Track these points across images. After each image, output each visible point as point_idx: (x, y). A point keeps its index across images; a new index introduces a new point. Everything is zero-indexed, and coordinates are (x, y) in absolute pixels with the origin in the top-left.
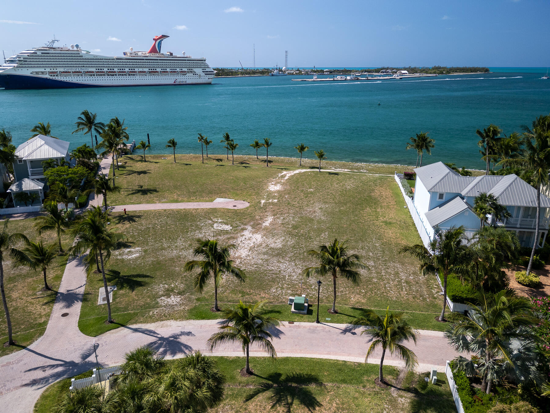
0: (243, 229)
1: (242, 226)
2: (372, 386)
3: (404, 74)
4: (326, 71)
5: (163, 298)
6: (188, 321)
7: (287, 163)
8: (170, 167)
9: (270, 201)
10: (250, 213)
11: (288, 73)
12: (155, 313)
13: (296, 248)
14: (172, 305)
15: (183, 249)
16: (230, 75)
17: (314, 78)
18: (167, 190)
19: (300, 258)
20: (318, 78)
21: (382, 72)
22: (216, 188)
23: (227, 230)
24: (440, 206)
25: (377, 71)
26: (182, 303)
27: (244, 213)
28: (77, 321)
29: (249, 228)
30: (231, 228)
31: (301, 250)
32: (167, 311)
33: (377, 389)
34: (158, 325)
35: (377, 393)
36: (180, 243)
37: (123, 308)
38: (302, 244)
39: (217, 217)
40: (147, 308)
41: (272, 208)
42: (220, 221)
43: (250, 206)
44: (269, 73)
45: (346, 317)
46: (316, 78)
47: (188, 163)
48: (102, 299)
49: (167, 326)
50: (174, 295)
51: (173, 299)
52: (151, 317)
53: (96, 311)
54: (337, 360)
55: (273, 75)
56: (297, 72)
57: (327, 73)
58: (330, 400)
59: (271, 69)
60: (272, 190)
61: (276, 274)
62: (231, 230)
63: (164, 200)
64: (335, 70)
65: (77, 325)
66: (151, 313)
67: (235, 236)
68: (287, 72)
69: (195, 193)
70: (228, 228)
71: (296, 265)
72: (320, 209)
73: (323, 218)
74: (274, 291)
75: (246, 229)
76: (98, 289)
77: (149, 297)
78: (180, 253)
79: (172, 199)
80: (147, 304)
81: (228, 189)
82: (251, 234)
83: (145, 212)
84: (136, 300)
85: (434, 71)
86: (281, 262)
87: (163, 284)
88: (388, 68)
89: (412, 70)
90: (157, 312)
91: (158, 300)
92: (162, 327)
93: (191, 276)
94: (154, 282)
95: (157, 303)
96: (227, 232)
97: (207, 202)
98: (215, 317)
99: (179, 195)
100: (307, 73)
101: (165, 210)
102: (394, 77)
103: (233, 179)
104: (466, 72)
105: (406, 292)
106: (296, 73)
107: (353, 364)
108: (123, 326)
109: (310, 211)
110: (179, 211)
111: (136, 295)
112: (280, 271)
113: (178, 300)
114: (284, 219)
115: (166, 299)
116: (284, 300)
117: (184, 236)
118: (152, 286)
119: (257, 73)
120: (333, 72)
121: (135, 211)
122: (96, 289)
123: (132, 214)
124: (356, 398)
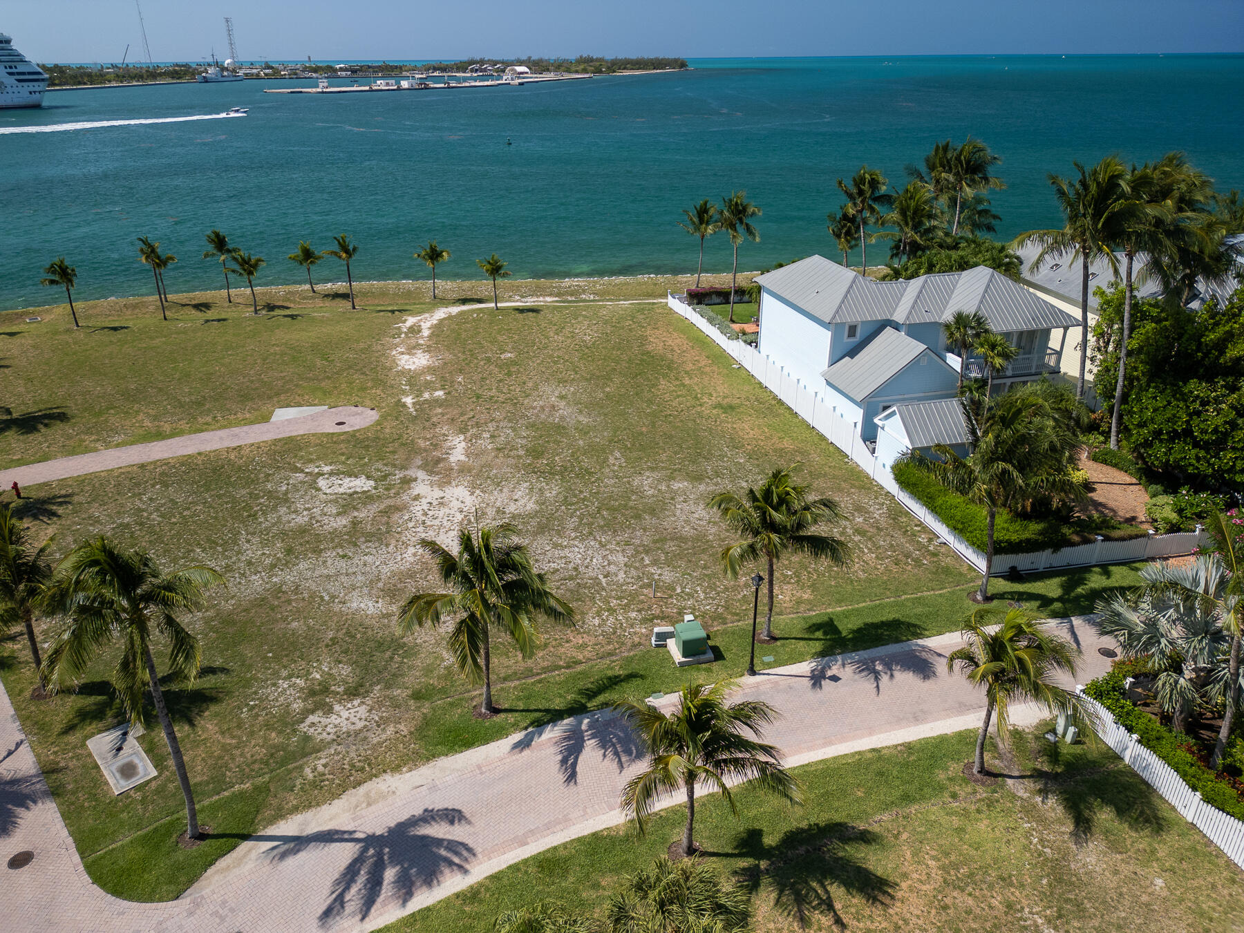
0: (407, 482)
1: (399, 475)
2: (969, 789)
3: (522, 73)
4: (341, 69)
5: (312, 718)
6: (432, 764)
7: (395, 294)
8: (70, 340)
9: (426, 395)
10: (396, 437)
11: (246, 74)
12: (320, 768)
13: (573, 504)
14: (357, 733)
15: (273, 566)
16: (85, 84)
17: (321, 85)
18: (108, 409)
19: (602, 527)
20: (330, 86)
21: (472, 71)
22: (252, 382)
23: (364, 492)
24: (853, 352)
25: (462, 67)
26: (381, 718)
27: (378, 438)
28: (81, 868)
29: (421, 475)
30: (372, 483)
31: (587, 506)
32: (353, 755)
33: (982, 793)
34: (354, 800)
35: (990, 804)
36: (252, 550)
37: (208, 783)
38: (581, 492)
39: (311, 461)
40: (283, 763)
41: (443, 414)
42: (327, 469)
43: (384, 417)
44: (193, 74)
45: (802, 643)
46: (326, 84)
47: (116, 324)
48: (118, 775)
49: (383, 796)
50: (340, 702)
51: (345, 714)
52: (316, 784)
53: (124, 816)
54: (859, 753)
55: (206, 80)
56: (267, 71)
57: (344, 73)
58: (914, 854)
59: (194, 66)
60: (413, 368)
61: (571, 578)
62: (376, 488)
63: (117, 439)
64: (362, 67)
65: (86, 879)
66: (308, 772)
67: (398, 502)
68: (241, 73)
69: (199, 404)
70: (362, 484)
71: (602, 545)
72: (562, 397)
73: (584, 419)
74: (597, 621)
75: (415, 480)
76: (84, 745)
77: (268, 726)
78: (275, 580)
79: (141, 432)
80: (277, 748)
81: (291, 381)
82: (436, 489)
83: (81, 481)
84: (237, 747)
85: (582, 67)
86: (563, 547)
87: (285, 679)
88: (482, 62)
89: (538, 66)
90: (325, 766)
91: (303, 727)
92: (369, 805)
93: (353, 637)
94: (255, 679)
95: (307, 738)
96: (367, 498)
97: (252, 423)
98: (499, 733)
99: (156, 418)
100: (296, 74)
101: (142, 466)
102: (504, 82)
103: (283, 354)
104: (643, 69)
105: (874, 555)
106: (266, 74)
107: (895, 752)
108: (246, 837)
109: (543, 408)
110: (187, 463)
111: (223, 733)
112: (576, 569)
113: (363, 711)
114: (492, 437)
115: (324, 721)
116: (637, 640)
117: (251, 530)
118: (256, 693)
119: (161, 75)
120: (358, 71)
121: (46, 484)
122: (75, 747)
123: (42, 494)
124: (960, 831)
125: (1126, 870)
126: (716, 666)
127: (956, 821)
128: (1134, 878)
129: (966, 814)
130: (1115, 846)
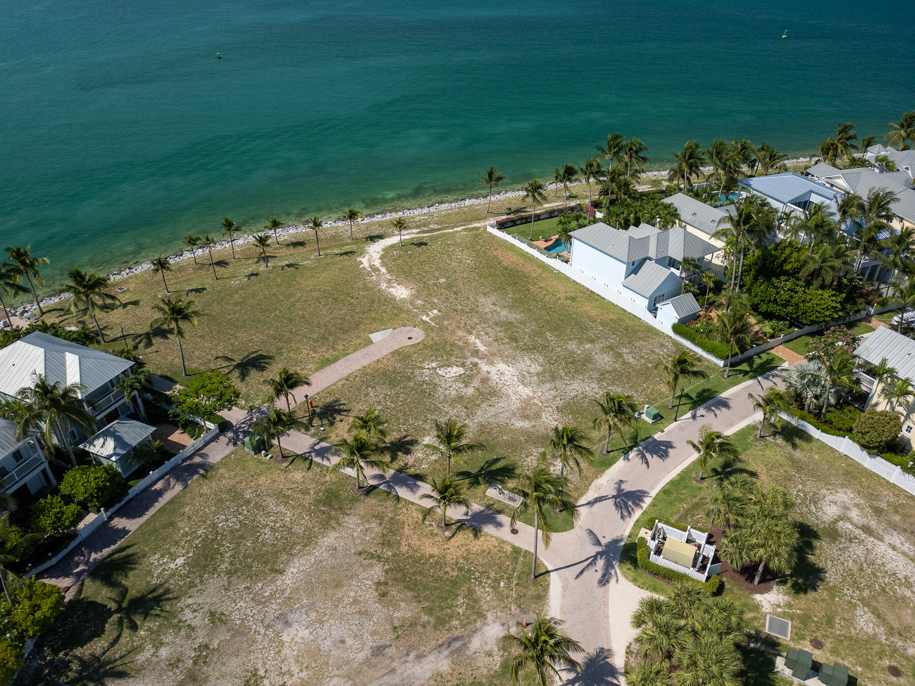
1: (468, 362)
2: (759, 443)
6: (605, 473)
9: (431, 314)
10: (443, 341)
13: (554, 363)
19: (575, 373)
23: (464, 374)
24: (634, 272)
27: (437, 343)
29: (477, 360)
31: (560, 363)
32: (578, 477)
33: (763, 443)
35: (767, 445)
41: (450, 324)
42: (434, 365)
45: (682, 406)
48: (511, 501)
52: (577, 488)
58: (756, 464)
60: (404, 297)
62: (466, 371)
67: (483, 376)
70: (458, 370)
72: (494, 304)
73: (516, 317)
75: (477, 363)
76: (487, 496)
82: (491, 366)
86: (569, 385)
87: (527, 458)
92: (599, 490)
94: (516, 460)
96: (468, 376)
97: (366, 345)
98: (617, 459)
99: (314, 351)
122: (484, 497)
124: (763, 455)
125: (808, 455)
126: (663, 420)
127: (761, 453)
128: (810, 457)
129: (762, 450)
130: (803, 450)
